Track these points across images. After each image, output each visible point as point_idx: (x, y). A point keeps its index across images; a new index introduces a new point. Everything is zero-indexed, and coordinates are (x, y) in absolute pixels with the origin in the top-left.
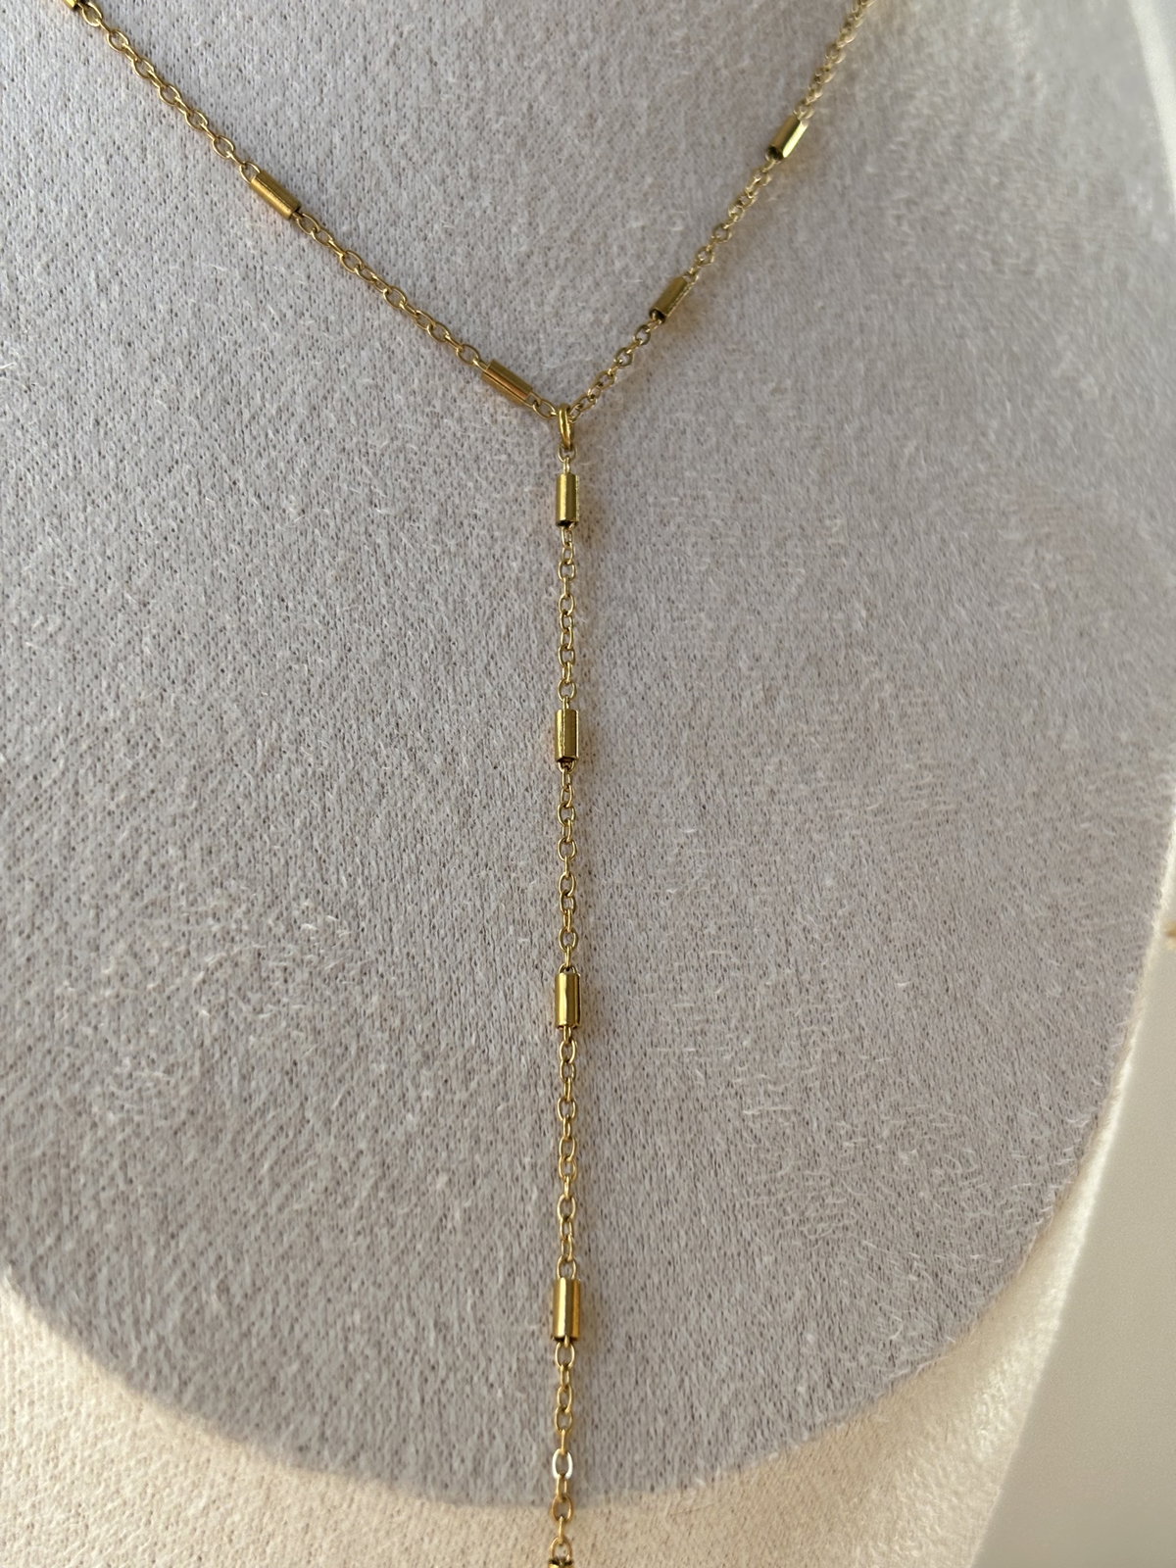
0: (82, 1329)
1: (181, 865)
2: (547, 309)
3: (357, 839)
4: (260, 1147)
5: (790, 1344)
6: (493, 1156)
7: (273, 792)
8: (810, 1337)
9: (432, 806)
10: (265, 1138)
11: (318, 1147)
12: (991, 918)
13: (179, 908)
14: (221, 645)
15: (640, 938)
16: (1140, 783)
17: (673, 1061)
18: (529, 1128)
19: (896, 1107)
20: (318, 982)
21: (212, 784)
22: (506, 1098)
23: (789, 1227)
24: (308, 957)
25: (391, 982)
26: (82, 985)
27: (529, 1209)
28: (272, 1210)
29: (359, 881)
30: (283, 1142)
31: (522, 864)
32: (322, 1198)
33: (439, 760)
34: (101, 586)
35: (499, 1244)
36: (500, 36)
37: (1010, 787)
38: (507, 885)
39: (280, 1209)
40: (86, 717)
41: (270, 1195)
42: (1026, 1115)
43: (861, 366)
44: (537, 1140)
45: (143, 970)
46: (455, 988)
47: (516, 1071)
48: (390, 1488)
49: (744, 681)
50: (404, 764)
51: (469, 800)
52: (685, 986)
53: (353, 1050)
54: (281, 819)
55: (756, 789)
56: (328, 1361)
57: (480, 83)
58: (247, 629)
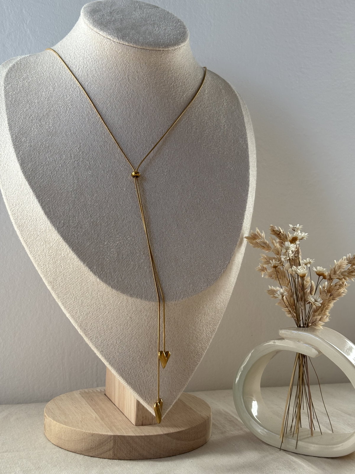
0: (106, 282)
5: (189, 286)
8: (191, 286)
11: (131, 263)
15: (170, 240)
16: (238, 221)
26: (103, 245)
36: (149, 128)
37: (219, 222)
40: (101, 215)
42: (220, 261)
43: (199, 168)
48: (141, 299)
53: (135, 253)
56: (133, 286)
57: (146, 134)
58: (120, 204)
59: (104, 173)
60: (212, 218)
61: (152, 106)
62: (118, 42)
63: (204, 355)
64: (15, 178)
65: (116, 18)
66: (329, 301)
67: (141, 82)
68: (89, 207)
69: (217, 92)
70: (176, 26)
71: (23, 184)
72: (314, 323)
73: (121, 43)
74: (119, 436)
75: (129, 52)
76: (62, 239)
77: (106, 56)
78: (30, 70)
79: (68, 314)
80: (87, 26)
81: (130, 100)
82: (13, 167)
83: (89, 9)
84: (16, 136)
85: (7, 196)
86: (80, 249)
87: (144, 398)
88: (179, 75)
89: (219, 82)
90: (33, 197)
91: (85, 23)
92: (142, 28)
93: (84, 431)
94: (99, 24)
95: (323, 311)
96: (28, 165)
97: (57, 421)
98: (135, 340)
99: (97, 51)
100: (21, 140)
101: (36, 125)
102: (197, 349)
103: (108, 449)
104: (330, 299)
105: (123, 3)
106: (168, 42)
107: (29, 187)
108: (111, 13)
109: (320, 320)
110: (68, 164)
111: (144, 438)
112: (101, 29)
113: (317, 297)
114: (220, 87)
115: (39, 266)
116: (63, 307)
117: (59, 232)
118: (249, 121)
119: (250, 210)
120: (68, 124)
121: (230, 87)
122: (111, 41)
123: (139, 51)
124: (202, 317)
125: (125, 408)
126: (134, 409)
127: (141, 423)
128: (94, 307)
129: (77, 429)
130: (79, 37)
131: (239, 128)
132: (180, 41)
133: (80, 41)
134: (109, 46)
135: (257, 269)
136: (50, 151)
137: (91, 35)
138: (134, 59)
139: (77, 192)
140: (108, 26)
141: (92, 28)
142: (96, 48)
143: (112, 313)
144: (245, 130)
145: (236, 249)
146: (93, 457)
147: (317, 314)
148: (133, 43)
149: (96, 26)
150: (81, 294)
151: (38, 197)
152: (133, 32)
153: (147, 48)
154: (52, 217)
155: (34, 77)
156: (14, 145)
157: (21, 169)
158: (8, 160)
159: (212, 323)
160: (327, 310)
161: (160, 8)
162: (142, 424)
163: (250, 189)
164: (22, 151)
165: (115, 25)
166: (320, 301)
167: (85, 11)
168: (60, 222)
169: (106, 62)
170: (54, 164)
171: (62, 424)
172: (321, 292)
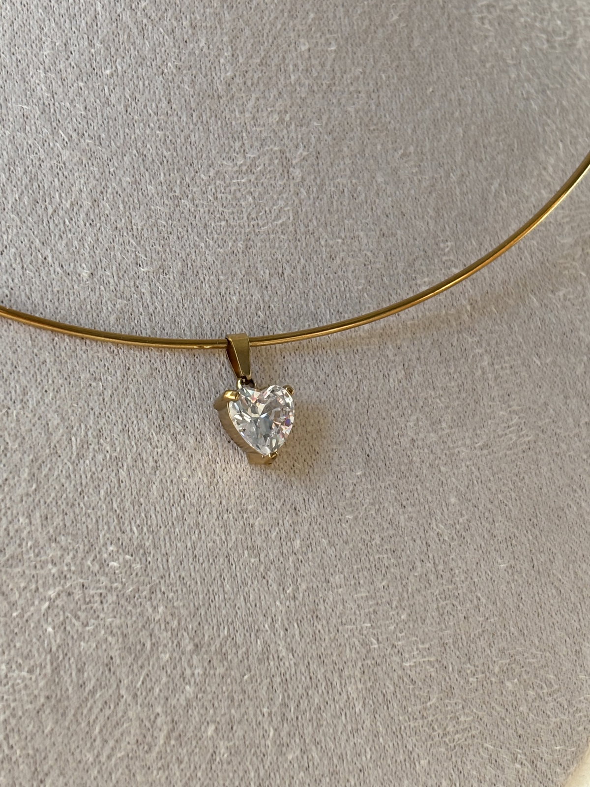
1: (28, 529)
2: (247, 115)
3: (142, 500)
4: (93, 717)
7: (84, 472)
9: (189, 473)
10: (96, 711)
12: (561, 514)
13: (29, 558)
14: (44, 373)
17: (356, 633)
18: (265, 688)
19: (502, 651)
20: (123, 602)
21: (45, 471)
22: (249, 669)
23: (437, 739)
24: (115, 585)
25: (170, 597)
27: (269, 743)
28: (103, 759)
29: (145, 529)
30: (107, 712)
31: (250, 507)
32: (135, 747)
33: (192, 440)
35: (250, 767)
38: (241, 523)
39: (109, 757)
41: (102, 748)
44: (271, 696)
45: (9, 603)
46: (212, 597)
47: (255, 650)
49: (391, 364)
50: (170, 445)
51: (213, 466)
52: (361, 582)
54: (91, 491)
55: (402, 440)
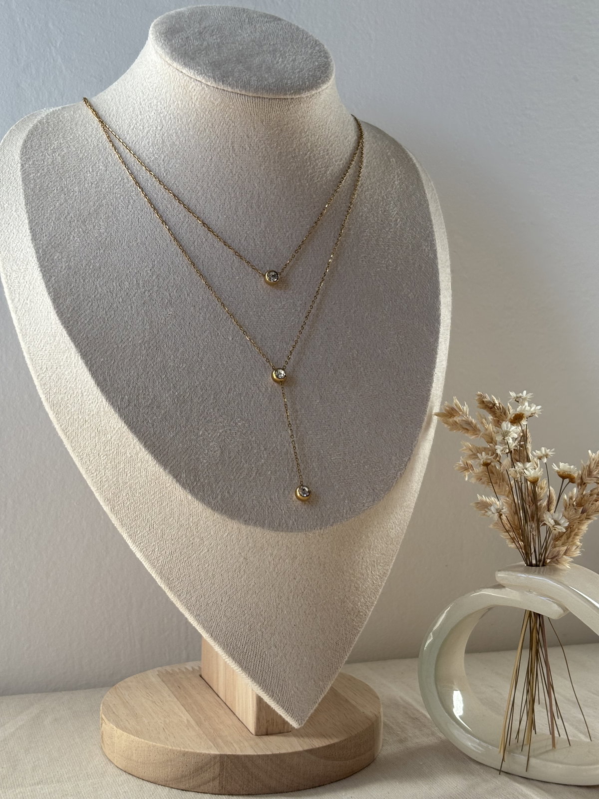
0: (202, 500)
5: (342, 502)
6: (279, 468)
8: (346, 501)
11: (245, 466)
15: (308, 424)
16: (422, 387)
26: (196, 437)
34: (193, 357)
36: (268, 232)
37: (391, 389)
40: (192, 384)
42: (394, 458)
43: (354, 296)
48: (263, 528)
53: (250, 448)
56: (249, 505)
57: (265, 243)
58: (223, 364)
59: (195, 311)
60: (379, 383)
61: (274, 193)
62: (214, 87)
63: (369, 617)
64: (45, 323)
65: (210, 43)
66: (581, 522)
67: (254, 153)
68: (171, 370)
69: (382, 163)
70: (312, 53)
71: (58, 334)
72: (556, 559)
73: (219, 87)
74: (228, 756)
75: (233, 103)
76: (126, 427)
77: (194, 110)
78: (64, 134)
79: (139, 553)
80: (161, 57)
81: (237, 185)
82: (40, 304)
83: (163, 27)
84: (44, 250)
85: (30, 353)
86: (158, 445)
87: (270, 693)
88: (318, 139)
89: (385, 143)
90: (75, 356)
91: (156, 52)
92: (255, 59)
93: (171, 747)
94: (180, 55)
95: (571, 539)
96: (65, 300)
97: (124, 729)
98: (254, 596)
99: (179, 102)
100: (52, 257)
101: (78, 230)
102: (356, 607)
103: (212, 777)
104: (581, 519)
105: (220, 14)
106: (299, 84)
107: (68, 338)
108: (200, 33)
109: (565, 554)
110: (134, 298)
111: (271, 759)
112: (184, 63)
113: (559, 516)
114: (387, 153)
115: (88, 472)
116: (131, 541)
117: (121, 416)
118: (437, 210)
119: (443, 364)
120: (132, 228)
121: (404, 151)
122: (203, 86)
123: (251, 102)
124: (365, 552)
125: (237, 705)
126: (253, 707)
127: (264, 731)
128: (183, 541)
129: (158, 745)
130: (148, 76)
131: (421, 223)
132: (320, 81)
133: (148, 84)
134: (200, 93)
135: (457, 468)
136: (103, 276)
137: (168, 74)
138: (242, 115)
139: (151, 345)
140: (197, 59)
141: (169, 62)
142: (177, 96)
143: (213, 551)
144: (430, 226)
145: (420, 435)
146: (186, 790)
147: (559, 543)
148: (241, 87)
149: (177, 59)
150: (160, 520)
151: (84, 355)
152: (240, 67)
153: (264, 96)
154: (108, 389)
155: (72, 147)
156: (41, 266)
157: (55, 308)
158: (32, 291)
159: (382, 561)
160: (578, 537)
161: (283, 20)
162: (267, 732)
163: (442, 330)
164: (54, 276)
165: (209, 55)
166: (565, 523)
167: (156, 32)
168: (123, 398)
169: (194, 120)
170: (110, 297)
171: (133, 735)
172: (567, 506)
